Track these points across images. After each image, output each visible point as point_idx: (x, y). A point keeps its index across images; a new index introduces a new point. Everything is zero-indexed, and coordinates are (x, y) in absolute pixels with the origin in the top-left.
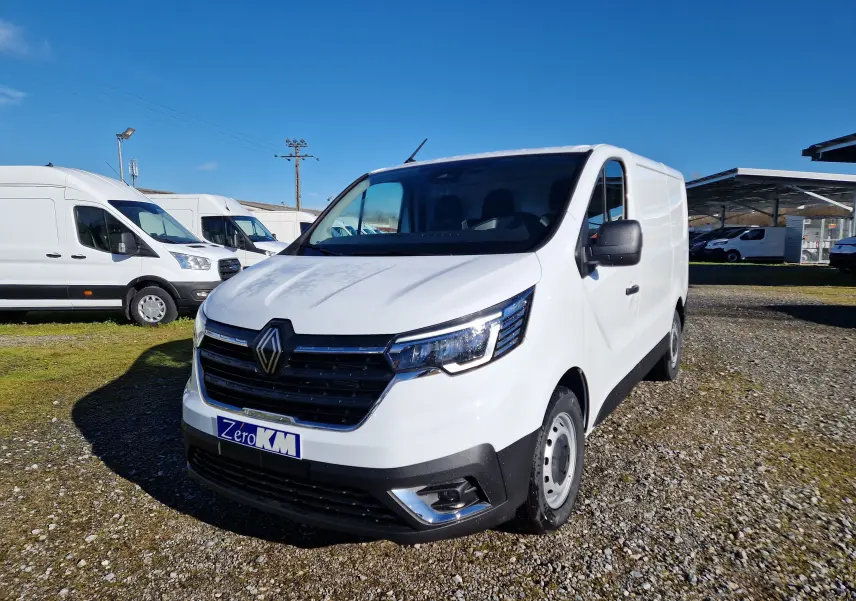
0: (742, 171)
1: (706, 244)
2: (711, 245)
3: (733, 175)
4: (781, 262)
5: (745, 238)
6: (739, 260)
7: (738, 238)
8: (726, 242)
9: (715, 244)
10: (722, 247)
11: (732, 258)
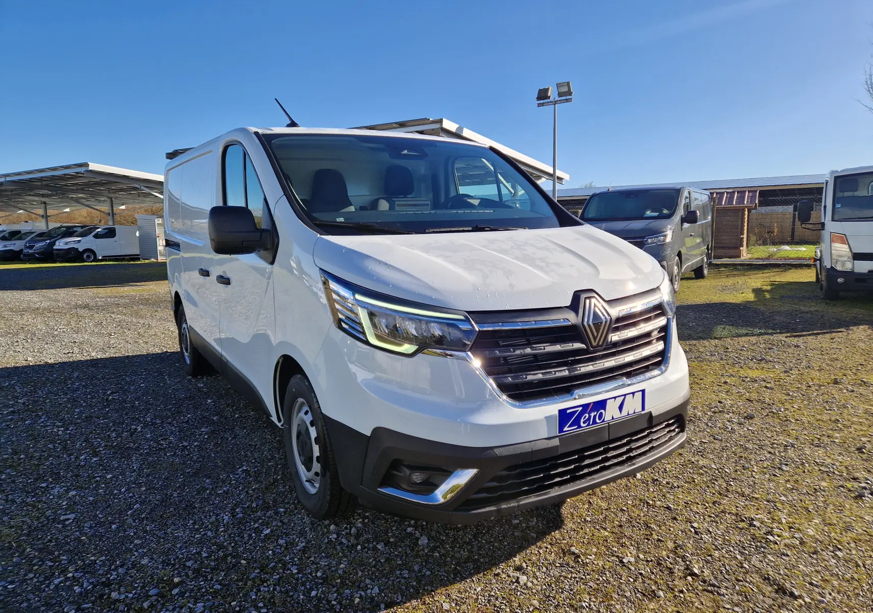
0: (93, 166)
1: (54, 243)
2: (61, 244)
3: (82, 170)
4: (138, 259)
5: (97, 236)
6: (96, 260)
7: (90, 237)
8: (79, 241)
9: (67, 243)
10: (76, 246)
11: (88, 257)
